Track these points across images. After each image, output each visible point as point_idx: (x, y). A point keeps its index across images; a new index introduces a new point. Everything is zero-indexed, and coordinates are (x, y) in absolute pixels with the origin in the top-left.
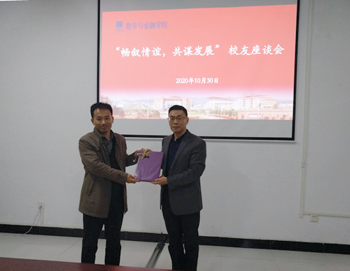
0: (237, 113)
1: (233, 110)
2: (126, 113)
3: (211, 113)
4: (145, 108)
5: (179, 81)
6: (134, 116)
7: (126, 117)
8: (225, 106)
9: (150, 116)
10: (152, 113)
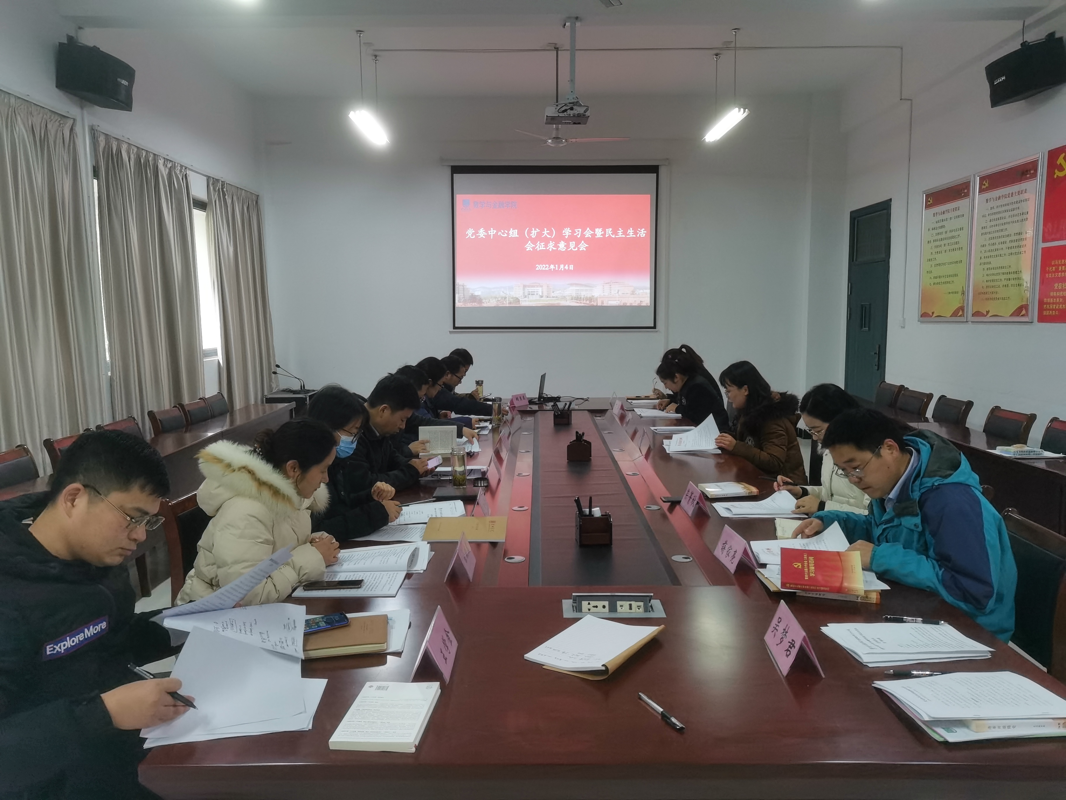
0: (597, 299)
1: (593, 296)
2: (484, 301)
3: (572, 299)
4: (504, 295)
5: (539, 267)
6: (493, 303)
7: (485, 305)
8: (585, 293)
9: (510, 303)
10: (512, 300)
